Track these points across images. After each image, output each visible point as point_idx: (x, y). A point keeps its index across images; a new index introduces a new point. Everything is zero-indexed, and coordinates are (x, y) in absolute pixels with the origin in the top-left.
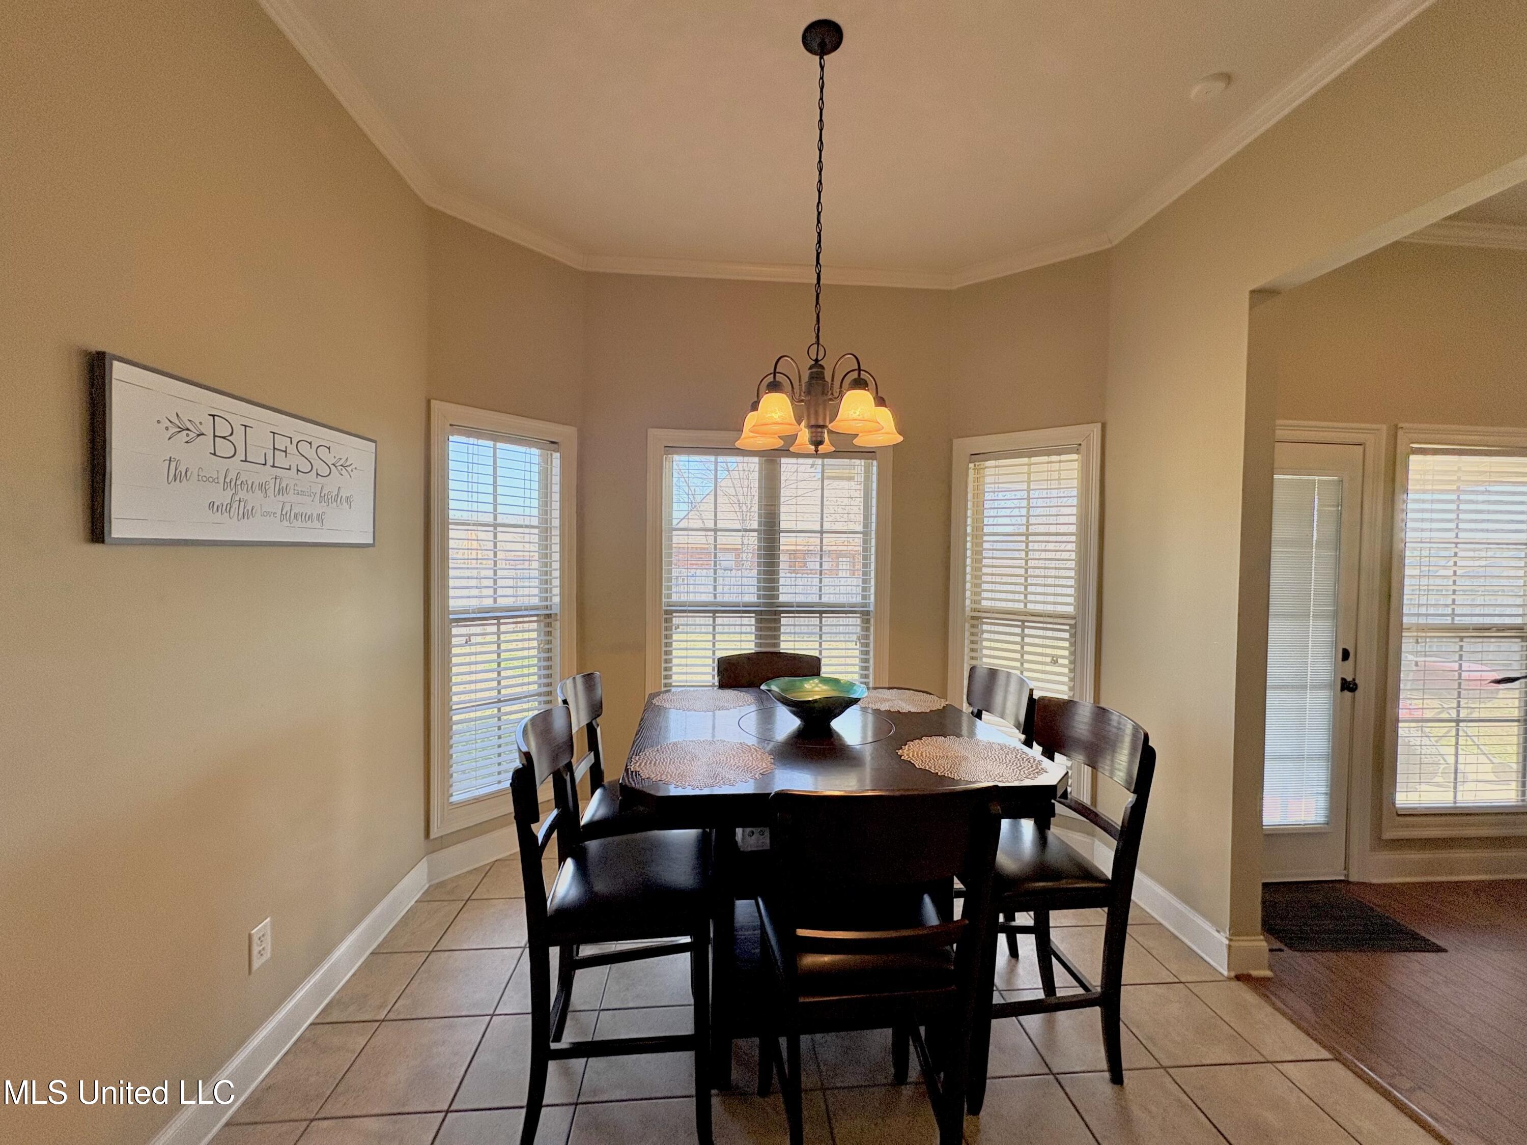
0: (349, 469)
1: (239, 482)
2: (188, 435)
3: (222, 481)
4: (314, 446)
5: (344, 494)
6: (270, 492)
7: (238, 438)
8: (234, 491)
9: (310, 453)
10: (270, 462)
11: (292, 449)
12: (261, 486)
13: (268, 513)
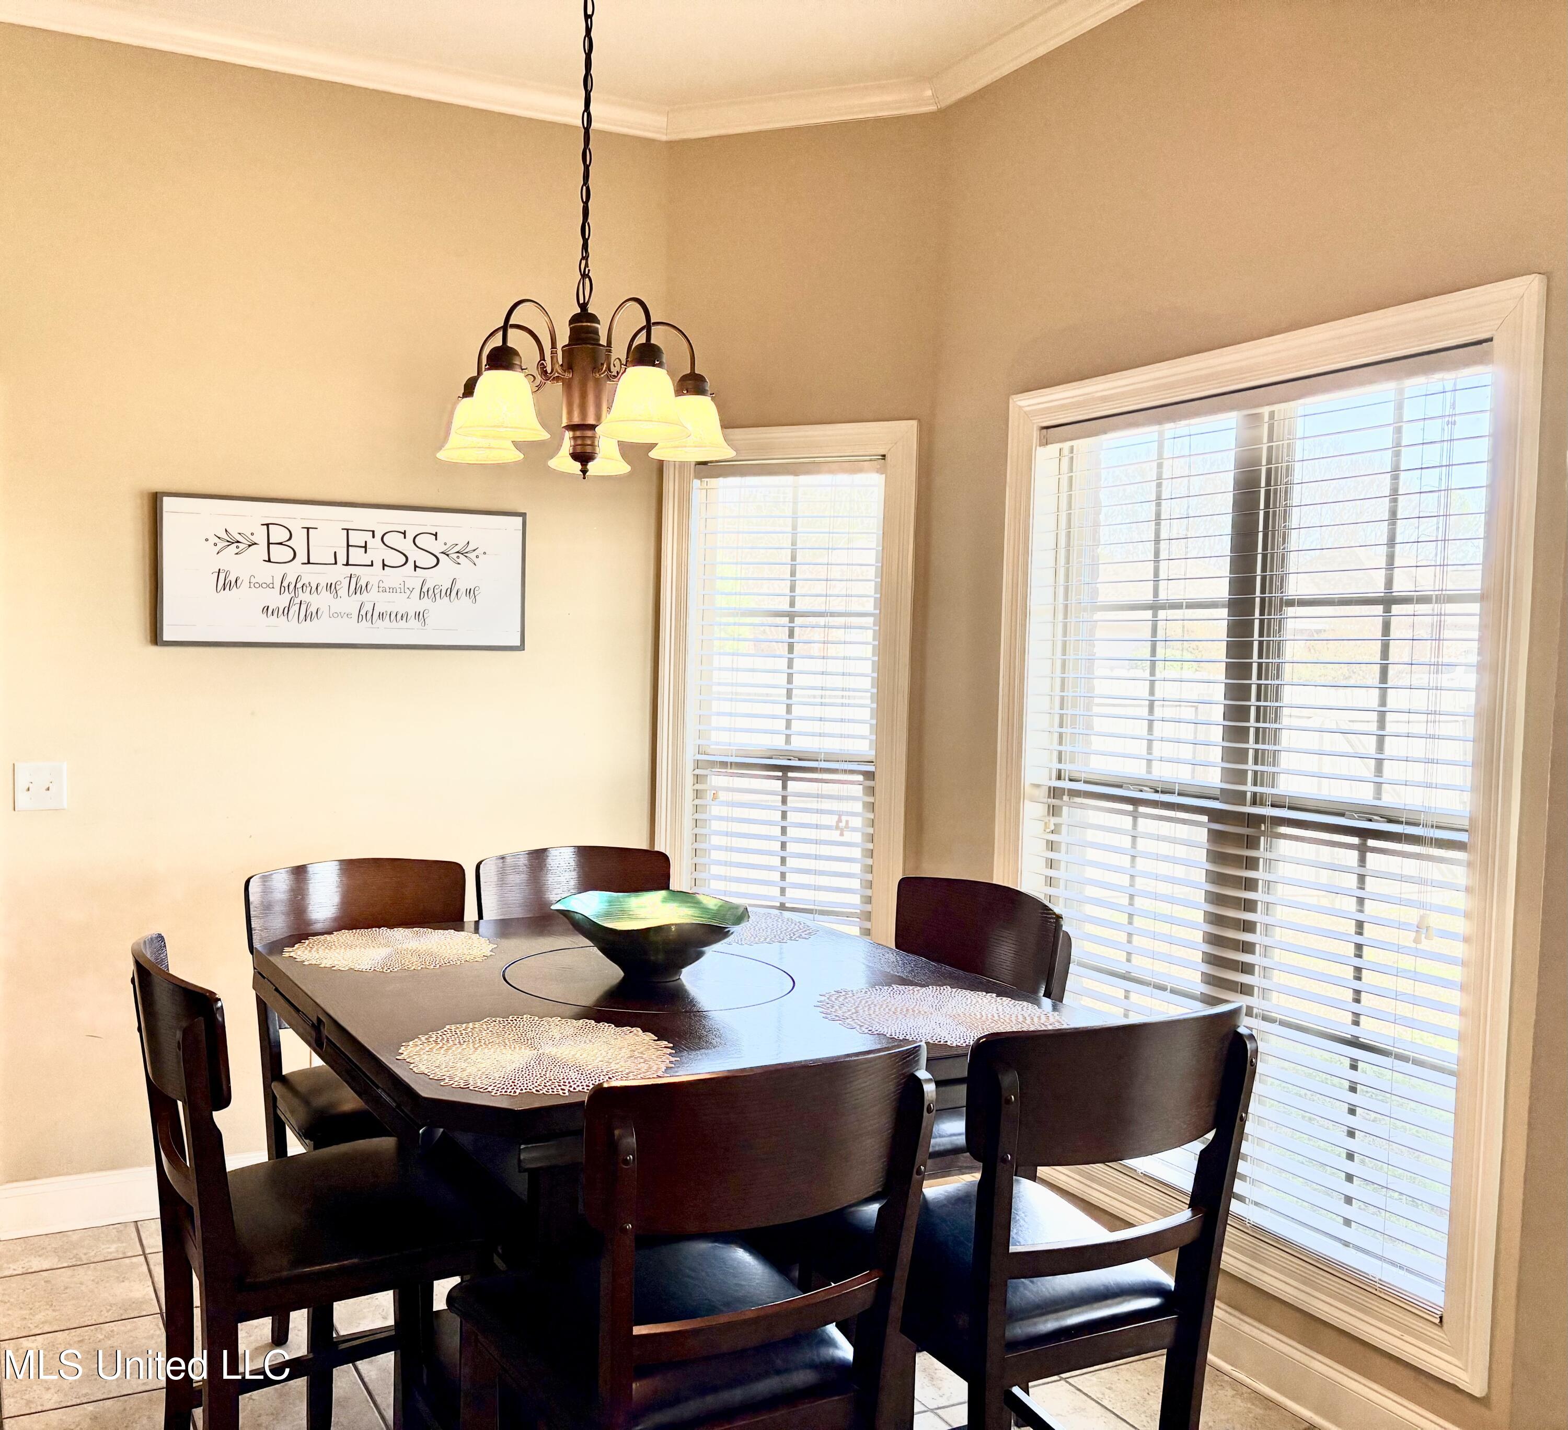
0: (472, 556)
1: (299, 585)
2: (237, 547)
3: (277, 585)
4: (410, 536)
5: (461, 586)
6: (343, 591)
7: (299, 543)
8: (293, 594)
9: (406, 545)
10: (342, 559)
11: (375, 543)
12: (329, 587)
13: (339, 615)
